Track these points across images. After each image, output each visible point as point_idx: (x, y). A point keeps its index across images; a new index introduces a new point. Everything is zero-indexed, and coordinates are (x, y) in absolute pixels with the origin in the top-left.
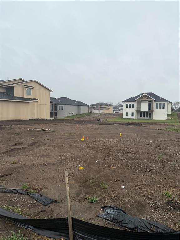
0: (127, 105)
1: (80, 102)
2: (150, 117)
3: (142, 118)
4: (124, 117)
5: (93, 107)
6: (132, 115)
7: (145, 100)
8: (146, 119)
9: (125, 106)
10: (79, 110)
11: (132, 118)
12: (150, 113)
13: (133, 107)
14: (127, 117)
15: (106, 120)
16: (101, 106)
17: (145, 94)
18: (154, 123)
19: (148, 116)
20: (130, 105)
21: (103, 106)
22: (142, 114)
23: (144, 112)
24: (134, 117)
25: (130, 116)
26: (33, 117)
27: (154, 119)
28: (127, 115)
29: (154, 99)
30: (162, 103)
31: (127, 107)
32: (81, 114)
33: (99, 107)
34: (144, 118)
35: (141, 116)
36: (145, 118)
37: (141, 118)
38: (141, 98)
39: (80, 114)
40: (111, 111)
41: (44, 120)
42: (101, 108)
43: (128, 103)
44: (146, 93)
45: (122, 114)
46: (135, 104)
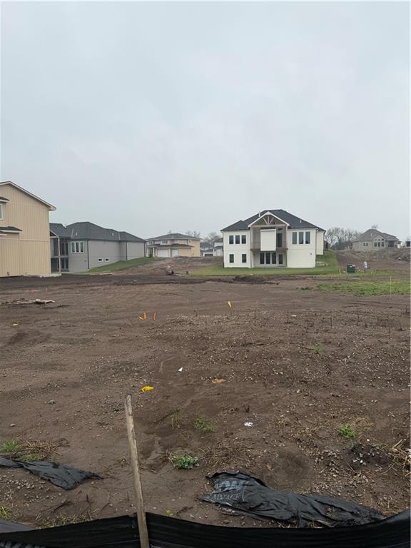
0: (231, 238)
1: (123, 234)
2: (281, 262)
3: (265, 265)
4: (227, 264)
5: (156, 244)
6: (244, 261)
7: (268, 225)
8: (271, 268)
9: (226, 240)
10: (122, 252)
11: (244, 265)
12: (279, 255)
13: (244, 242)
14: (231, 265)
15: (187, 272)
16: (174, 241)
17: (268, 213)
18: (289, 276)
19: (277, 262)
20: (237, 237)
21: (178, 242)
22: (264, 257)
23: (268, 253)
24: (248, 265)
25: (238, 263)
26: (8, 273)
27: (288, 267)
28: (232, 259)
29: (288, 225)
30: (304, 231)
31: (231, 242)
32: (128, 262)
33: (169, 243)
34: (268, 265)
35: (262, 262)
36: (271, 265)
37: (262, 265)
38: (261, 222)
39: (124, 261)
40: (196, 252)
41: (35, 278)
42: (174, 247)
43: (234, 234)
44: (270, 211)
45: (222, 258)
46: (248, 235)
